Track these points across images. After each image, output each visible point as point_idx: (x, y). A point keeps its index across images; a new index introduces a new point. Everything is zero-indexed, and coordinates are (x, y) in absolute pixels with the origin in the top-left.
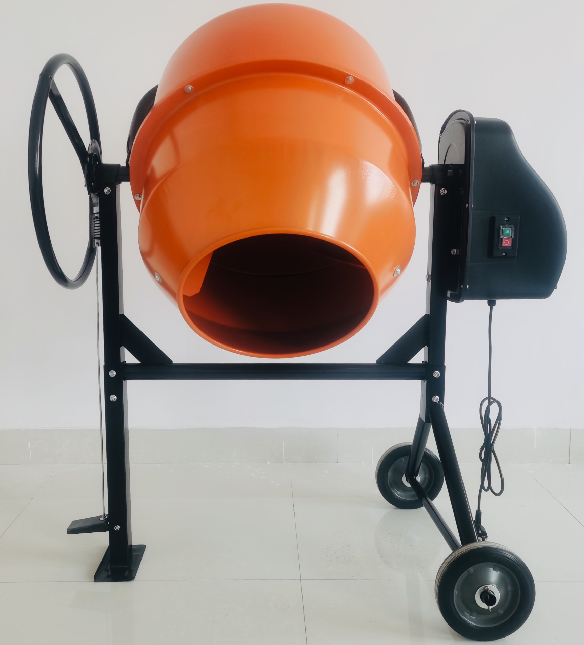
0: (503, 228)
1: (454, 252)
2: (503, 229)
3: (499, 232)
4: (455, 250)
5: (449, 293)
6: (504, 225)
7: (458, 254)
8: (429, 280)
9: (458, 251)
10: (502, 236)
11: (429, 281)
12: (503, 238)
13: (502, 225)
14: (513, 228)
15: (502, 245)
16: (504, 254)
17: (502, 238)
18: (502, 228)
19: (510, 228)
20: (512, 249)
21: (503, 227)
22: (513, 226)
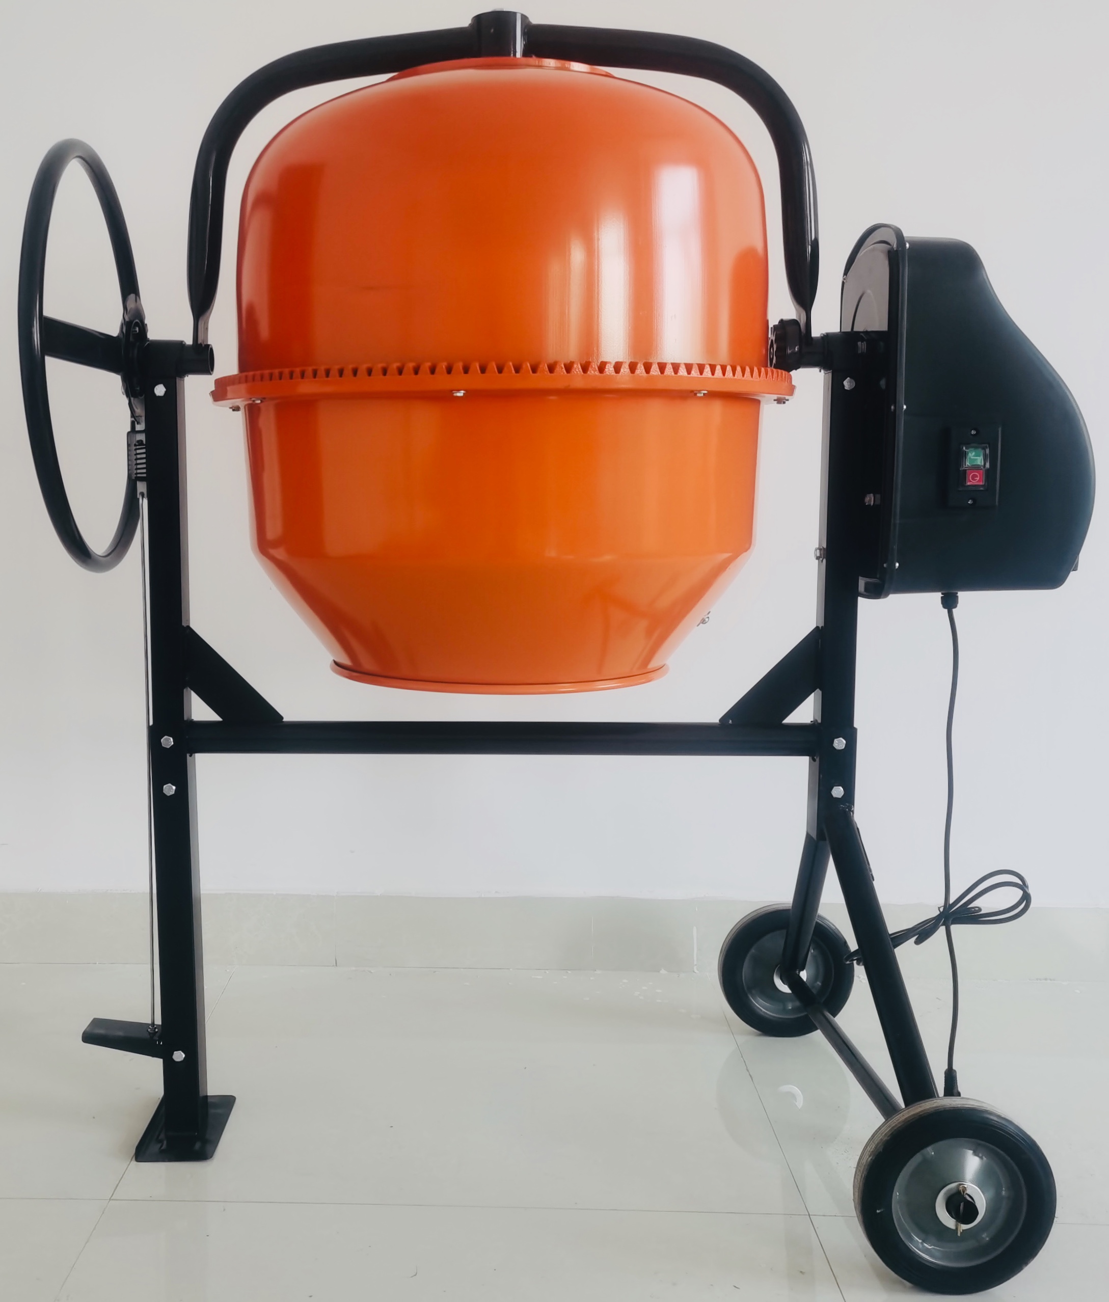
1: (870, 499)
4: (872, 495)
5: (862, 583)
7: (878, 502)
8: (821, 559)
9: (878, 496)
11: (822, 561)
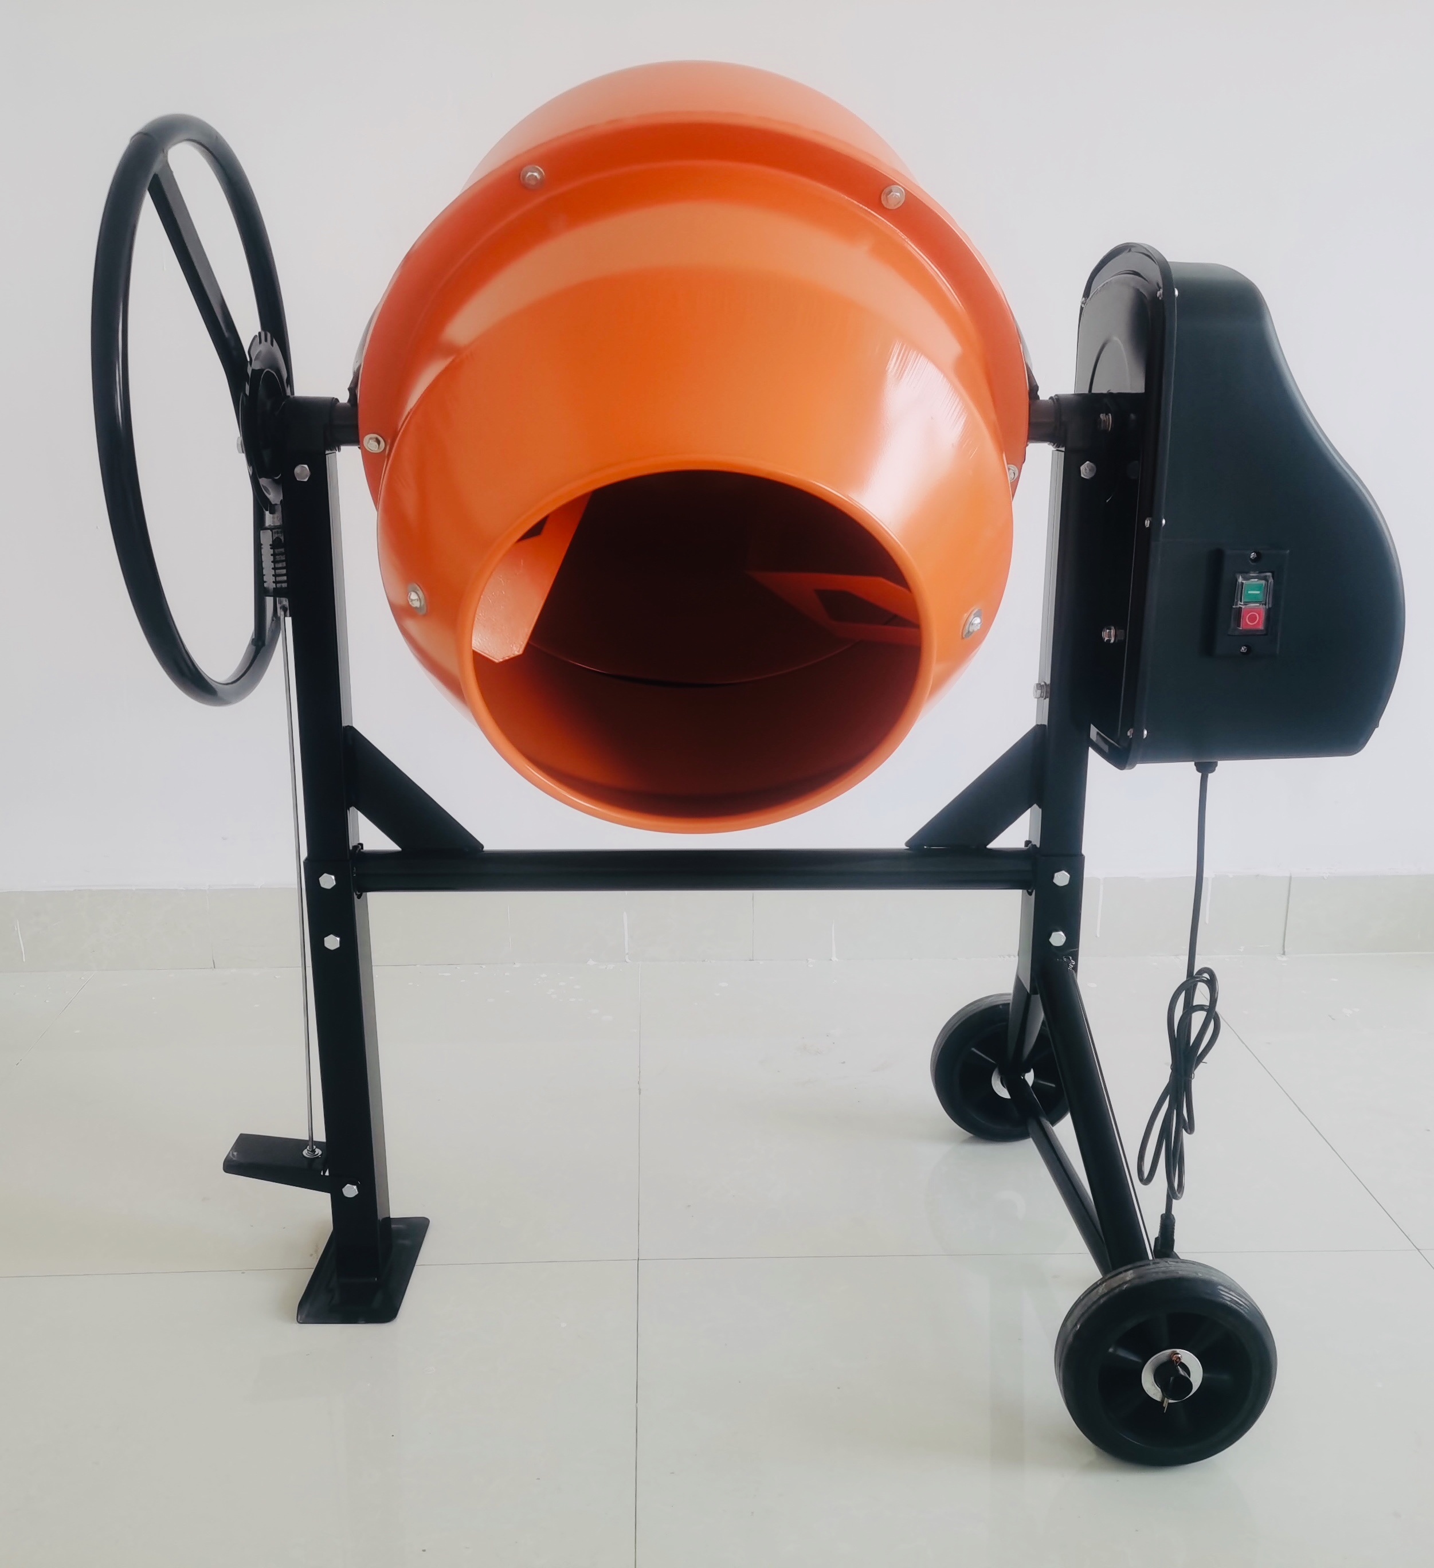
0: (1244, 582)
2: (1242, 583)
3: (1234, 591)
6: (1245, 572)
10: (1241, 602)
12: (1243, 607)
13: (1242, 572)
14: (1271, 580)
15: (1239, 626)
16: (1243, 649)
17: (1241, 608)
18: (1240, 580)
19: (1263, 582)
20: (1266, 635)
21: (1245, 579)
22: (1269, 574)
